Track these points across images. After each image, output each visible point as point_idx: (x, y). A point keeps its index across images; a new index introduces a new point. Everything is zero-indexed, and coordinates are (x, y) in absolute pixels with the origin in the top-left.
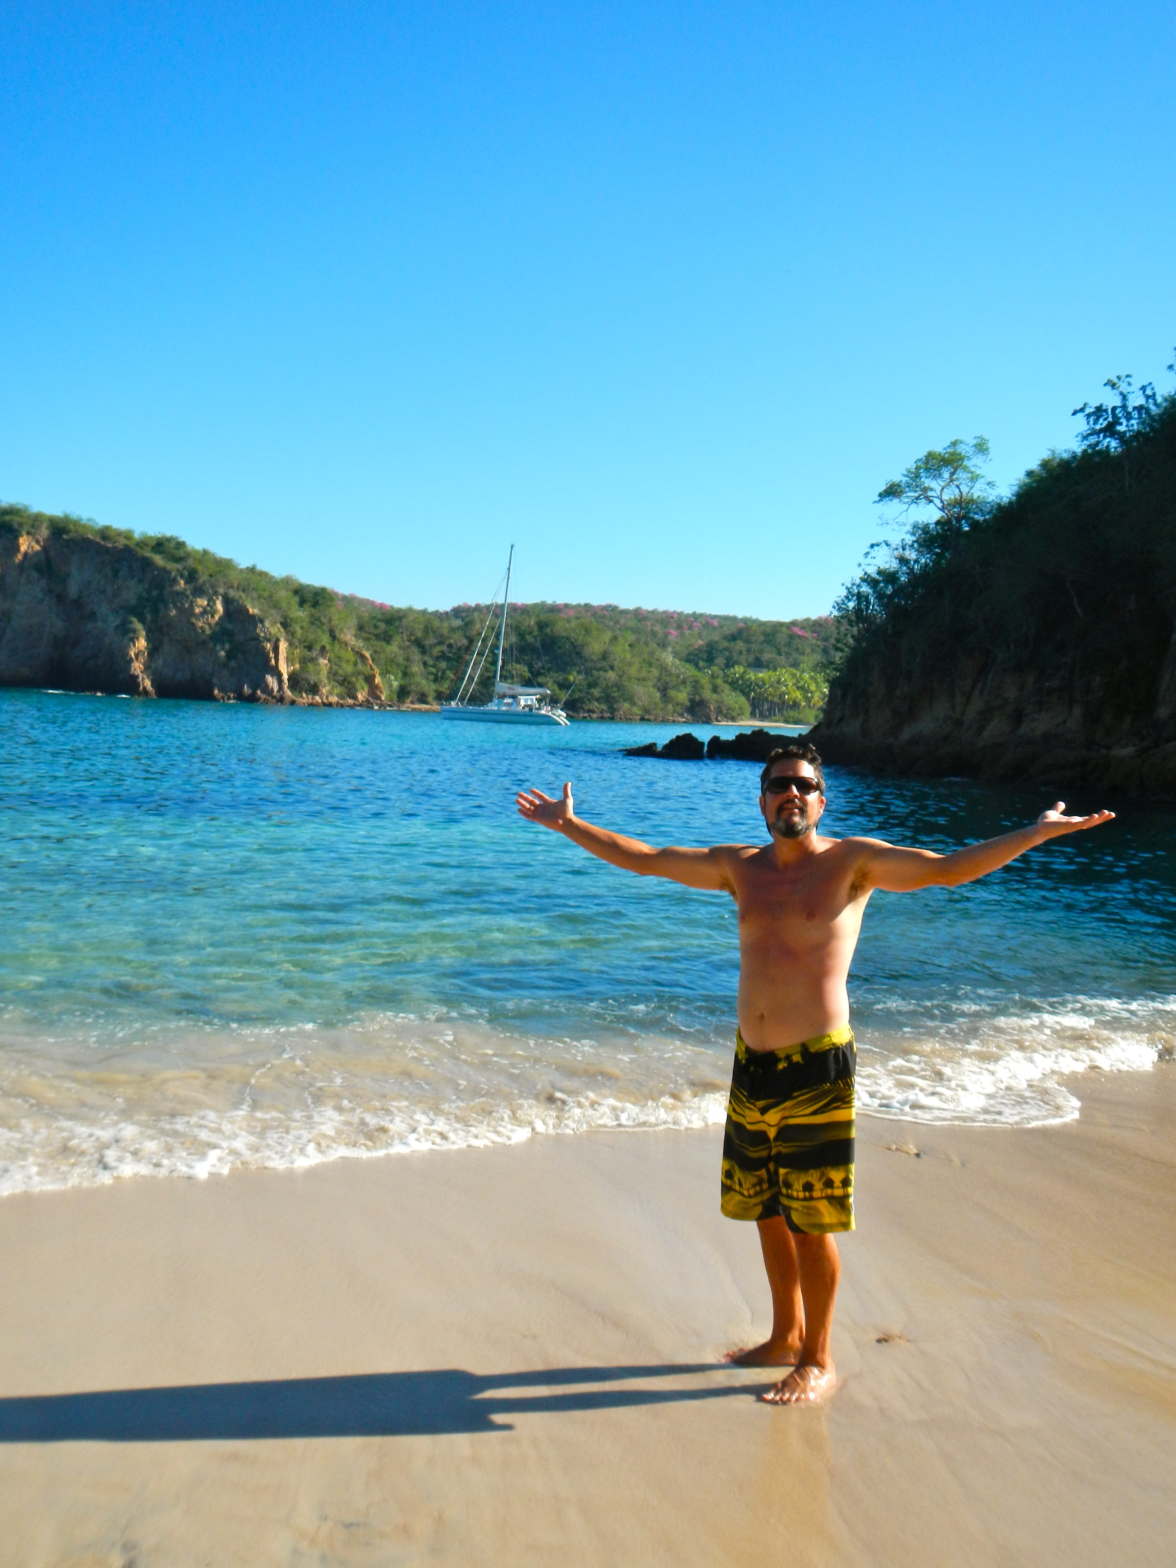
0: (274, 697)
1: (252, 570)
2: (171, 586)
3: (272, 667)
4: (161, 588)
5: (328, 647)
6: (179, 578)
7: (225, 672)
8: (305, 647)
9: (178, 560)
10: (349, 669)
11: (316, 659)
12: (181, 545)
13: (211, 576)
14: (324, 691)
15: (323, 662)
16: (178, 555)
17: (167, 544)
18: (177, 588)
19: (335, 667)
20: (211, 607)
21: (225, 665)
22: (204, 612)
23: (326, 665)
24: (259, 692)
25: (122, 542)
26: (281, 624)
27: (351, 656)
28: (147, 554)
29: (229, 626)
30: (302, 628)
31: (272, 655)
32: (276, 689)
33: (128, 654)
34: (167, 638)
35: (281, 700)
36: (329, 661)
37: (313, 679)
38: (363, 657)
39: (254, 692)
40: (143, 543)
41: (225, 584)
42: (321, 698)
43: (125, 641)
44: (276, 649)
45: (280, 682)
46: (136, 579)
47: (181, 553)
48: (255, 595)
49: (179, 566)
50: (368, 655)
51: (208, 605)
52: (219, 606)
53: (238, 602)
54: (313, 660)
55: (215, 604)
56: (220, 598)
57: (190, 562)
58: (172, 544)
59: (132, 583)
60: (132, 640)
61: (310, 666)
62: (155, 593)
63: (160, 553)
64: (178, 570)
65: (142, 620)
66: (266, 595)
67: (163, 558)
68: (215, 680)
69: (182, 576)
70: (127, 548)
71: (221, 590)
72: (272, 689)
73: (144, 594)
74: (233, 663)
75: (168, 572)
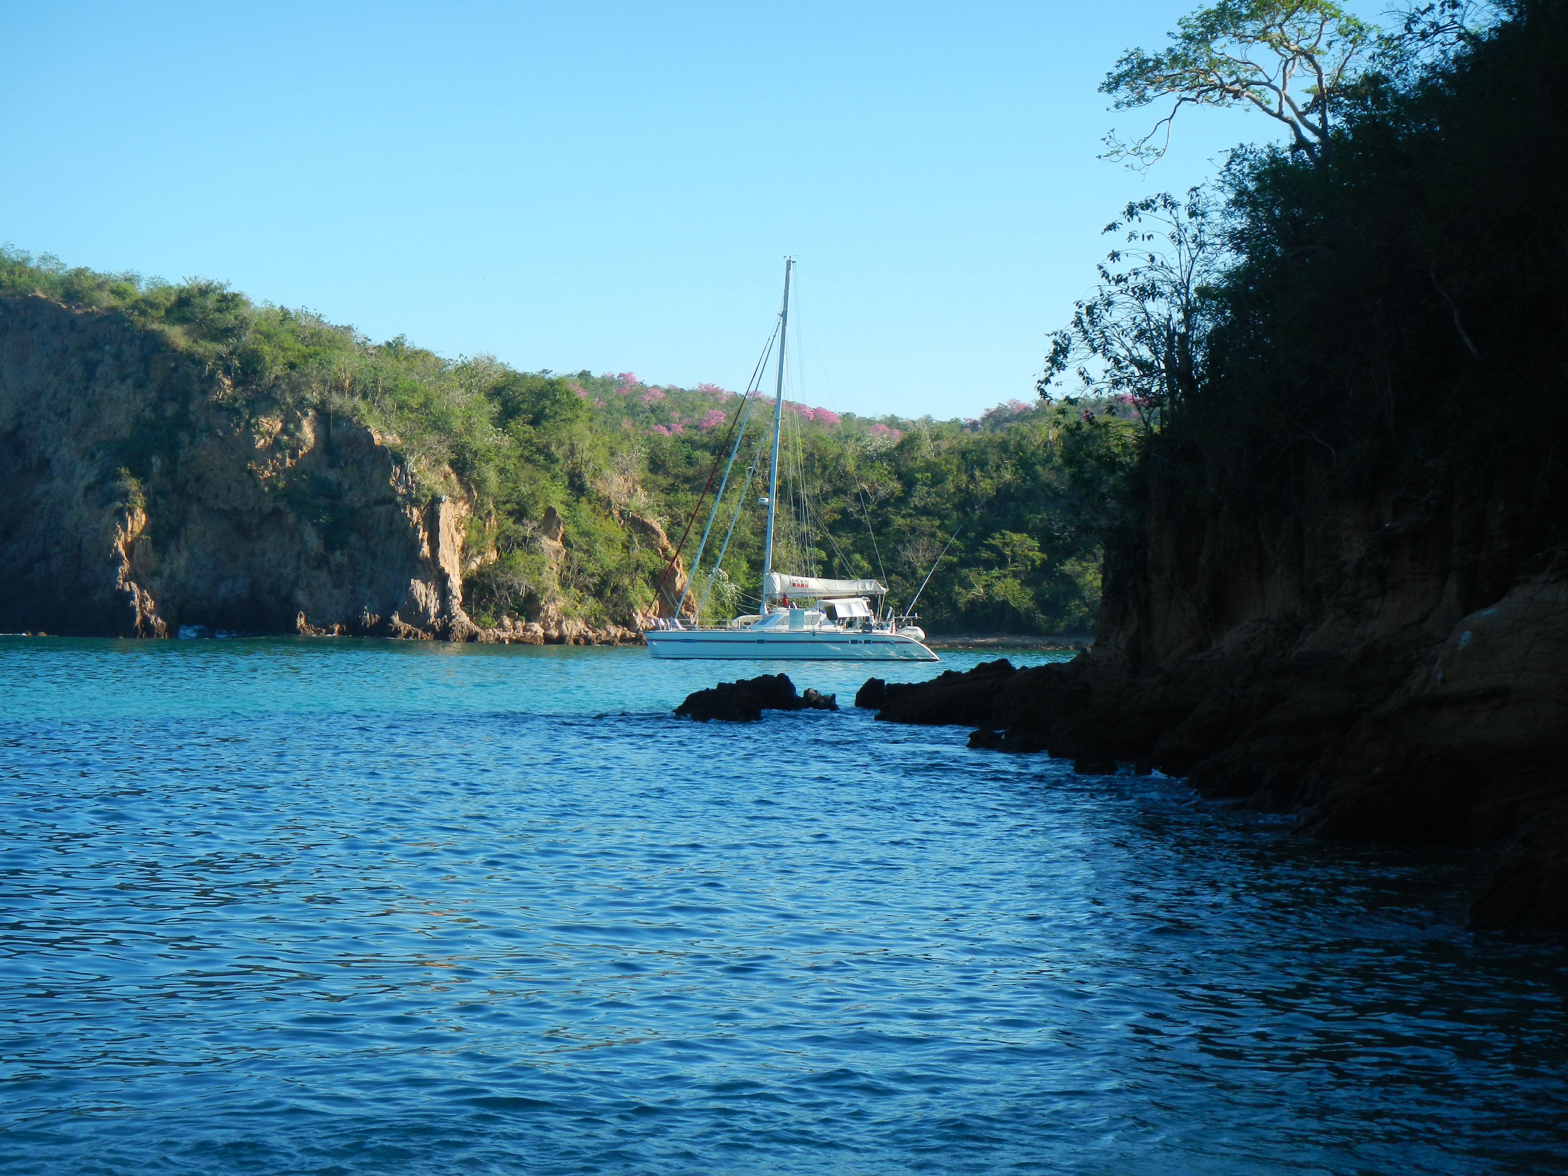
0: (429, 629)
1: (394, 349)
2: (204, 392)
3: (423, 561)
4: (185, 397)
5: (560, 510)
6: (220, 375)
7: (323, 576)
8: (510, 513)
9: (221, 334)
10: (611, 558)
11: (533, 539)
12: (229, 302)
13: (292, 366)
14: (552, 610)
15: (550, 545)
16: (221, 325)
17: (197, 301)
18: (217, 396)
19: (577, 555)
20: (291, 435)
21: (322, 562)
22: (276, 445)
23: (558, 552)
24: (396, 619)
25: (107, 300)
26: (452, 464)
27: (615, 529)
28: (155, 326)
29: (332, 475)
30: (502, 471)
31: (423, 535)
32: (433, 611)
33: (110, 547)
34: (195, 508)
35: (444, 634)
36: (566, 543)
37: (524, 583)
38: (645, 529)
39: (386, 620)
40: (146, 305)
41: (324, 382)
42: (546, 627)
43: (105, 520)
44: (432, 521)
45: (444, 594)
46: (130, 382)
47: (229, 319)
48: (389, 402)
49: (221, 348)
50: (657, 527)
51: (284, 430)
52: (308, 433)
53: (349, 419)
54: (525, 543)
55: (299, 427)
56: (311, 413)
57: (248, 338)
58: (211, 302)
59: (122, 391)
60: (121, 516)
61: (519, 557)
62: (170, 410)
63: (183, 320)
64: (221, 358)
65: (141, 472)
66: (414, 403)
67: (189, 333)
68: (301, 597)
69: (227, 371)
70: (113, 316)
71: (313, 397)
72: (426, 610)
73: (148, 414)
74: (338, 557)
75: (198, 362)
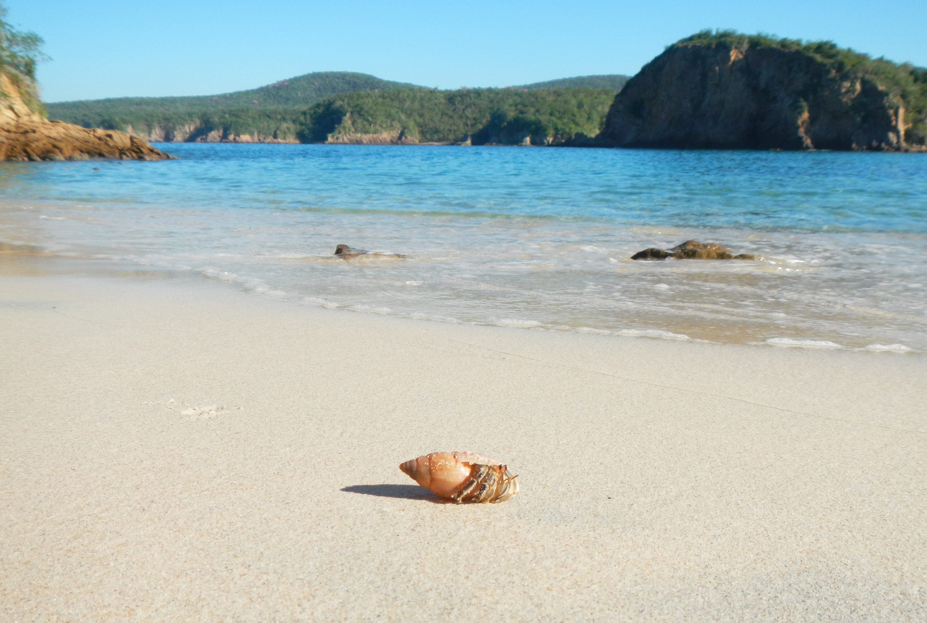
0: (893, 147)
1: (881, 60)
2: (826, 75)
3: (893, 127)
4: (820, 77)
6: (831, 69)
7: (860, 131)
8: (917, 111)
9: (831, 57)
12: (833, 46)
13: (853, 66)
16: (831, 54)
17: (824, 46)
18: (830, 76)
20: (853, 87)
21: (860, 127)
22: (848, 92)
24: (883, 144)
25: (794, 48)
26: (901, 96)
28: (811, 55)
29: (864, 99)
30: (915, 98)
31: (893, 118)
32: (895, 142)
33: (796, 123)
34: (822, 110)
35: (898, 149)
37: (921, 134)
39: (880, 144)
40: (808, 48)
41: (863, 71)
43: (795, 114)
44: (896, 114)
45: (898, 137)
46: (803, 72)
47: (833, 52)
48: (882, 77)
49: (831, 61)
51: (851, 86)
52: (858, 87)
53: (871, 83)
54: (922, 120)
55: (855, 85)
56: (859, 80)
57: (840, 58)
58: (827, 47)
59: (801, 75)
60: (800, 113)
61: (920, 125)
62: (815, 81)
63: (819, 53)
64: (831, 64)
65: (806, 100)
66: (890, 76)
67: (822, 56)
68: (853, 137)
69: (834, 68)
70: (798, 52)
71: (860, 75)
72: (893, 142)
73: (808, 82)
74: (866, 126)
75: (824, 65)
